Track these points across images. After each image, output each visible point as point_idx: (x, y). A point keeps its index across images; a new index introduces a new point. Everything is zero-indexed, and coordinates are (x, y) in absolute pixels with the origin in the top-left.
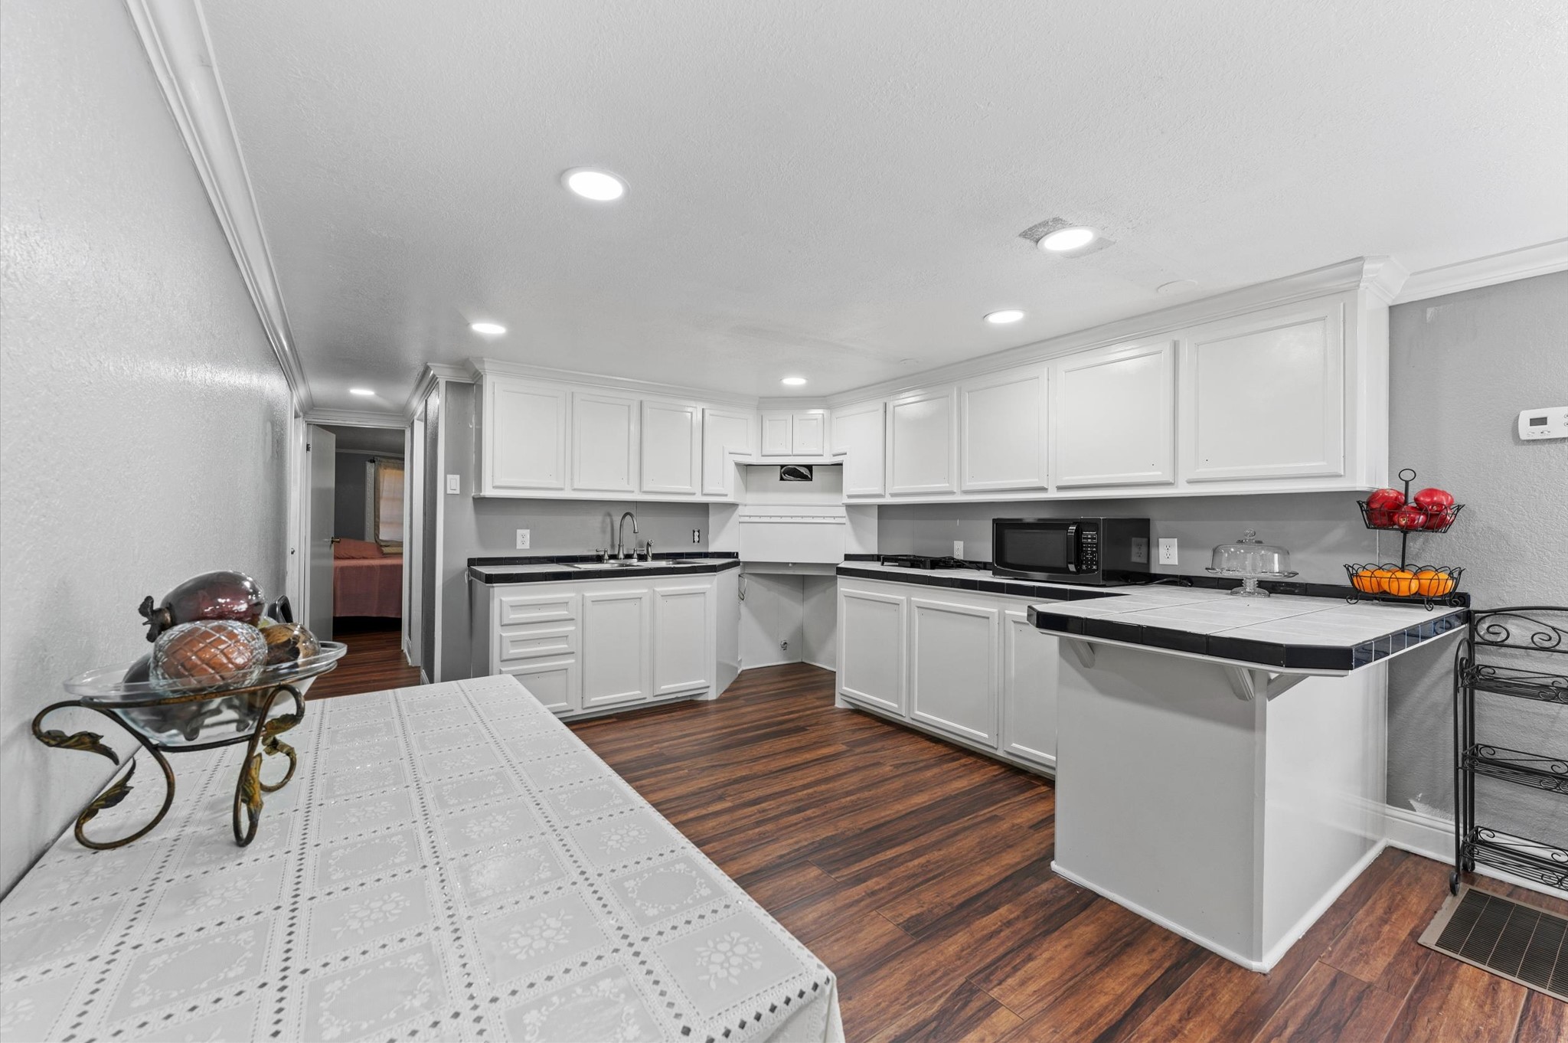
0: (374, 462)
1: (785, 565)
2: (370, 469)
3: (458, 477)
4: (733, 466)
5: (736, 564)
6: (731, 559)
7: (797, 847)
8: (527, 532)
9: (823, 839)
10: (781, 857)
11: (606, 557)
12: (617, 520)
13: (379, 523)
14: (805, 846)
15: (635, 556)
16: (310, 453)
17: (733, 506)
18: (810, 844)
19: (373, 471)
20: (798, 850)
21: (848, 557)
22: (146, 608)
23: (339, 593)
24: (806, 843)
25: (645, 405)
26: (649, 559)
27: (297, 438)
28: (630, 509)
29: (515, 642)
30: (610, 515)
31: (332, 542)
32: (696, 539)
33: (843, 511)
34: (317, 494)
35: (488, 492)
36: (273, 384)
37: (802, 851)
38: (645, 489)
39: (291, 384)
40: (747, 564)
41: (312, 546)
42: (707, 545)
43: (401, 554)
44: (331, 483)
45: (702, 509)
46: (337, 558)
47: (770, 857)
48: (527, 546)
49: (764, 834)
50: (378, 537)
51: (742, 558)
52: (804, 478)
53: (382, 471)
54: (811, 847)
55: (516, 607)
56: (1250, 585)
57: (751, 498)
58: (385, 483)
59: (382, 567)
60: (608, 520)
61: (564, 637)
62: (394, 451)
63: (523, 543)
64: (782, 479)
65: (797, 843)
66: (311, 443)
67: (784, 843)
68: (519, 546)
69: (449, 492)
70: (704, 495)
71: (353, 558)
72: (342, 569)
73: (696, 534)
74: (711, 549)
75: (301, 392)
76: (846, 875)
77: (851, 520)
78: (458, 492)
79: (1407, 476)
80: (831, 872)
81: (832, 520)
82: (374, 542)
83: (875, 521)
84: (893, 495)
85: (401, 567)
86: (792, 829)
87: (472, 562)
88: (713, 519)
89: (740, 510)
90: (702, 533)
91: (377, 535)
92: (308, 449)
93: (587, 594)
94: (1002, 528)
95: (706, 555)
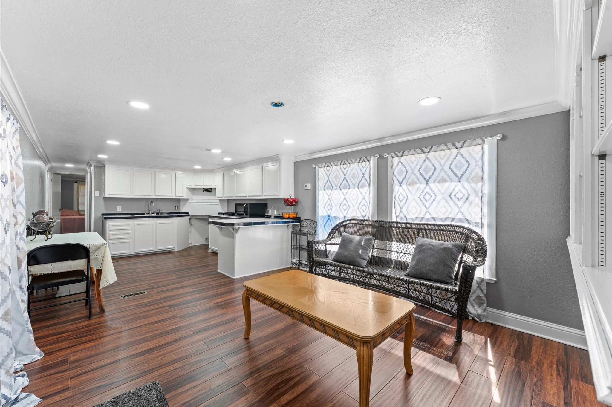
0: (77, 183)
1: (203, 216)
2: (75, 185)
3: (98, 192)
4: (186, 188)
5: (189, 215)
6: (186, 214)
8: (121, 206)
11: (146, 213)
12: (150, 203)
13: (79, 204)
15: (155, 213)
16: (52, 182)
17: (187, 200)
19: (76, 186)
21: (219, 214)
22: (33, 214)
23: (63, 227)
25: (156, 172)
26: (160, 214)
27: (48, 177)
28: (152, 200)
29: (113, 235)
30: (147, 202)
31: (60, 210)
32: (176, 208)
33: (218, 201)
34: (54, 194)
35: (107, 196)
36: (39, 163)
38: (156, 195)
39: (46, 165)
40: (193, 216)
41: (53, 212)
42: (180, 210)
43: (84, 215)
44: (59, 190)
45: (179, 200)
46: (61, 216)
48: (121, 210)
50: (78, 209)
51: (190, 214)
52: (211, 192)
53: (80, 186)
55: (113, 226)
56: (273, 217)
57: (194, 197)
58: (81, 190)
59: (79, 218)
60: (147, 203)
61: (129, 234)
62: (83, 179)
63: (119, 209)
64: (203, 192)
66: (52, 179)
68: (118, 210)
69: (95, 195)
70: (176, 196)
71: (68, 216)
72: (64, 219)
73: (176, 207)
74: (181, 211)
75: (49, 165)
77: (220, 203)
78: (98, 195)
79: (290, 195)
81: (215, 204)
82: (77, 210)
83: (227, 204)
84: (225, 197)
85: (84, 219)
87: (103, 215)
88: (182, 203)
89: (190, 201)
90: (178, 207)
91: (78, 208)
92: (51, 181)
93: (135, 223)
94: (237, 205)
95: (180, 213)
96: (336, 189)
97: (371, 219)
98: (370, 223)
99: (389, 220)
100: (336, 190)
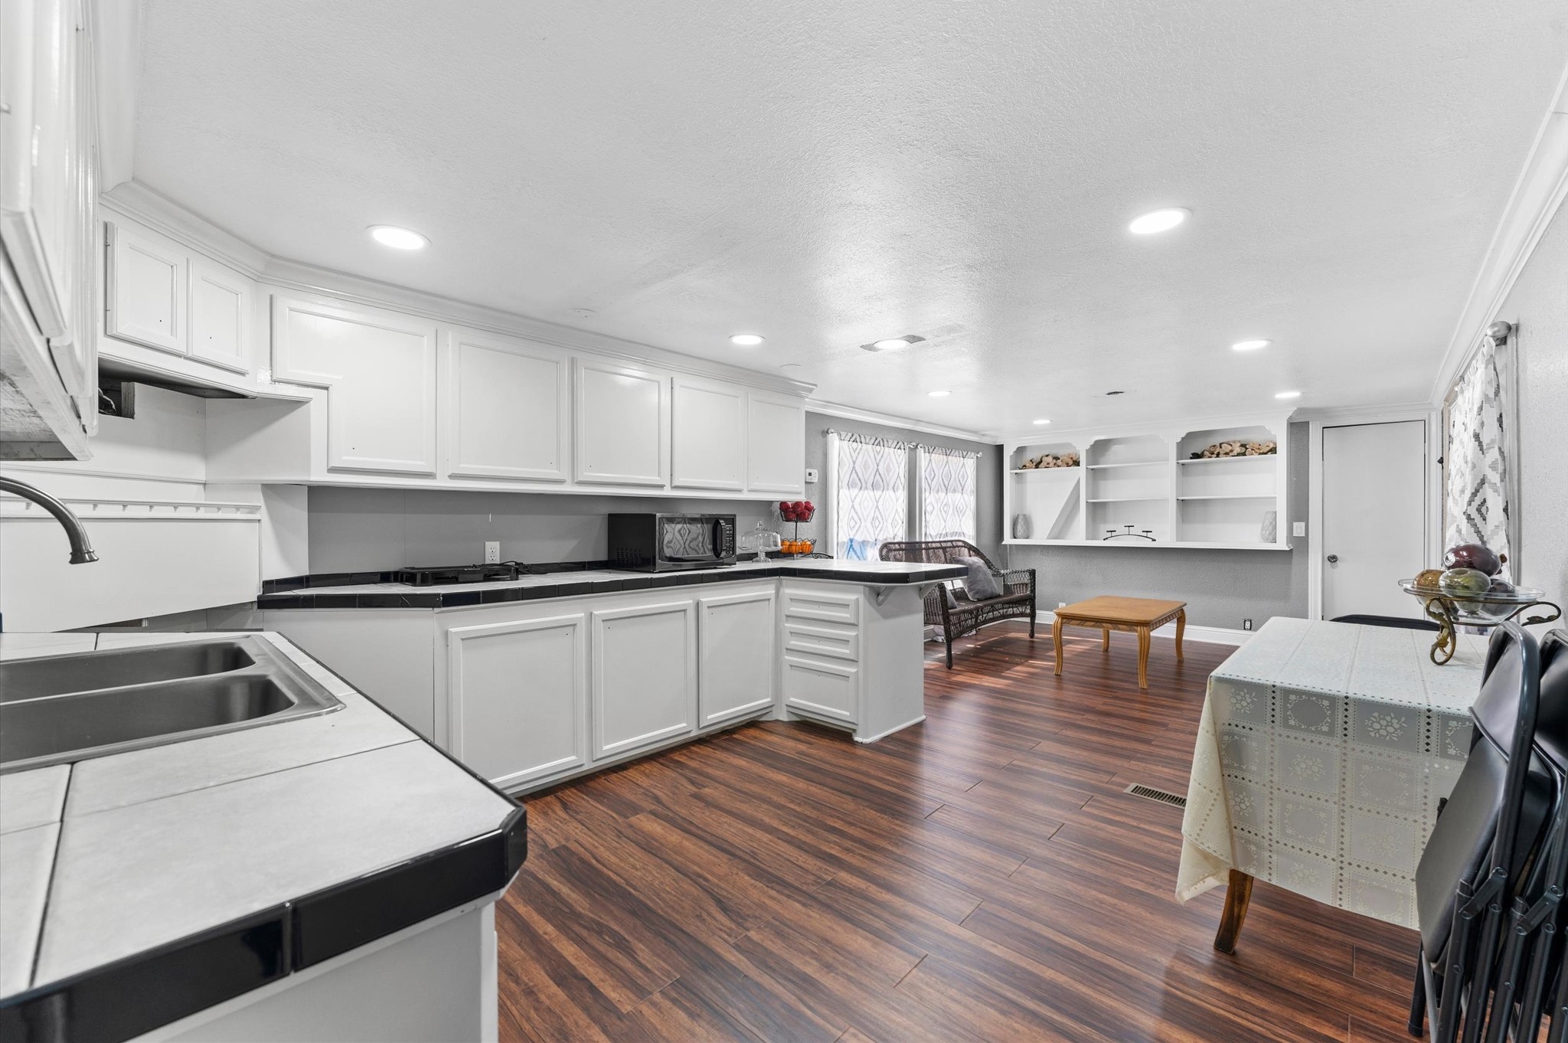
96: (866, 488)
97: (904, 541)
98: (904, 546)
99: (917, 540)
100: (866, 491)
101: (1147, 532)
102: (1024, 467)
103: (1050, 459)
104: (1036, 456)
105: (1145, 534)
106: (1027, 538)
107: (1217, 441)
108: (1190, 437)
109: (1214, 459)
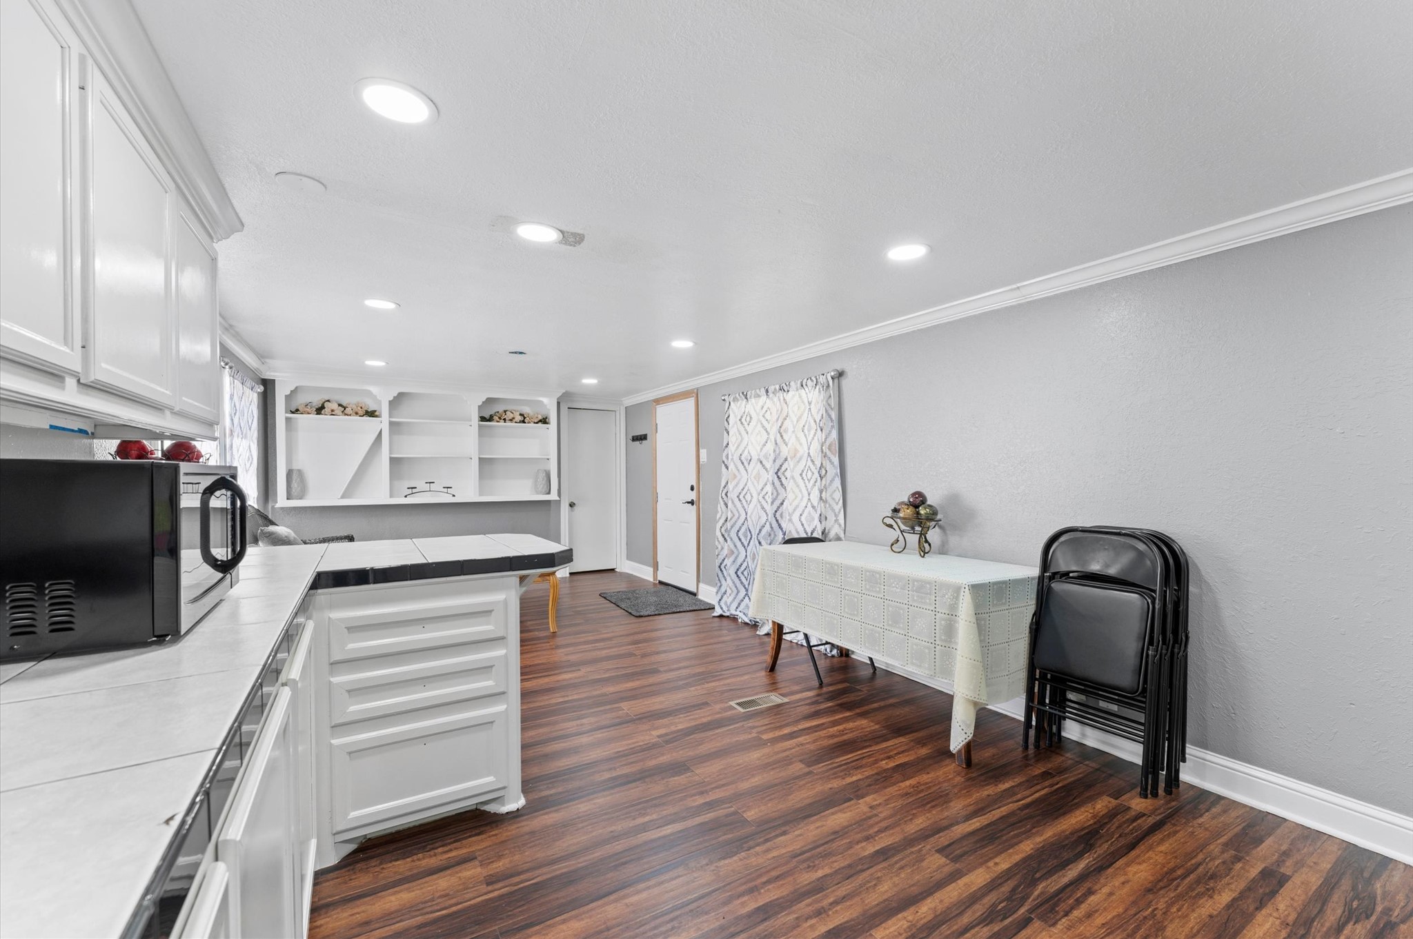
7: (768, 845)
9: (736, 854)
10: (784, 833)
14: (758, 845)
18: (754, 847)
20: (767, 841)
24: (758, 848)
37: (762, 839)
47: (796, 833)
49: (809, 867)
54: (751, 843)
65: (768, 850)
67: (783, 851)
76: (722, 809)
80: (735, 813)
86: (774, 874)
101: (448, 488)
102: (297, 411)
103: (334, 406)
104: (317, 400)
105: (445, 490)
106: (300, 499)
107: (500, 408)
108: (490, 401)
109: (502, 423)
